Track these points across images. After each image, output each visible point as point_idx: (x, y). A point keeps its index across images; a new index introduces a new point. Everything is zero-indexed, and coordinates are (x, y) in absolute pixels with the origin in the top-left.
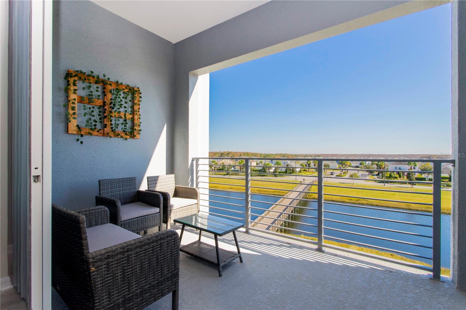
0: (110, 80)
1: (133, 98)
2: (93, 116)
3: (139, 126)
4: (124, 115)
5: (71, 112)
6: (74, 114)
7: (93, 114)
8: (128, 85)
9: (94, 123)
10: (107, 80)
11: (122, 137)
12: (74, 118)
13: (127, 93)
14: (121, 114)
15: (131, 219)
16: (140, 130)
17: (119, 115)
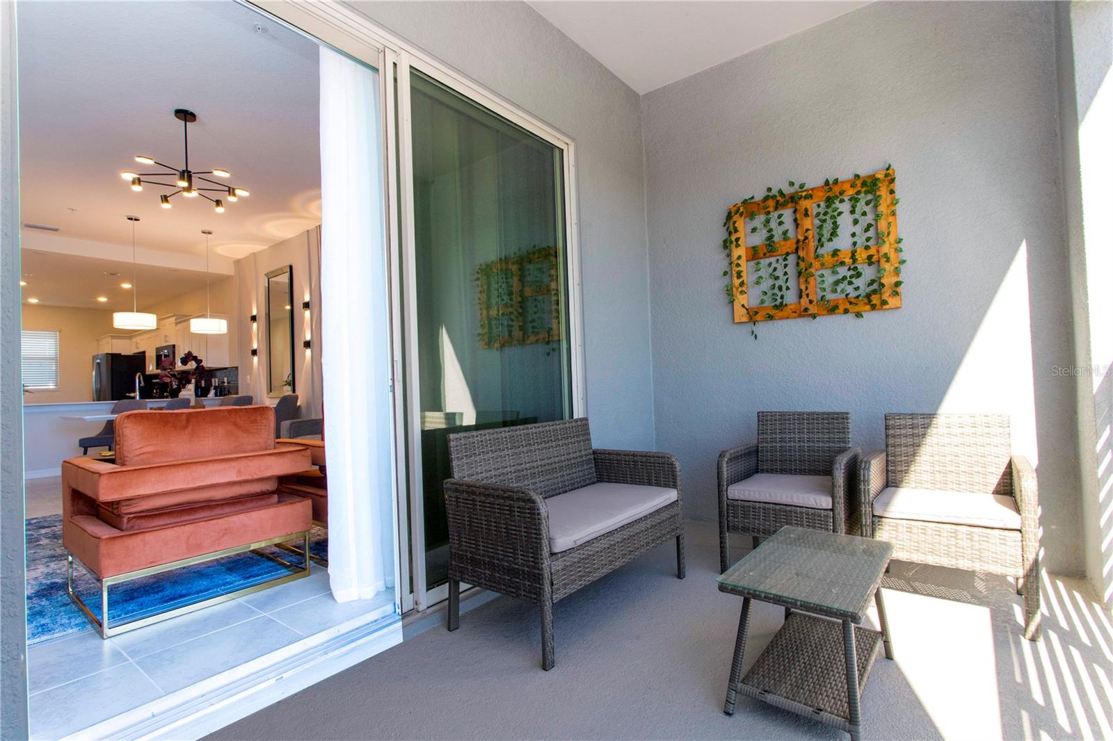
0: (805, 188)
1: (875, 203)
2: (777, 278)
3: (897, 271)
4: (850, 255)
5: (737, 282)
6: (742, 284)
7: (776, 274)
8: (857, 176)
9: (779, 294)
10: (800, 190)
11: (846, 311)
12: (742, 292)
13: (856, 196)
14: (842, 256)
15: (750, 501)
16: (898, 284)
17: (837, 261)
